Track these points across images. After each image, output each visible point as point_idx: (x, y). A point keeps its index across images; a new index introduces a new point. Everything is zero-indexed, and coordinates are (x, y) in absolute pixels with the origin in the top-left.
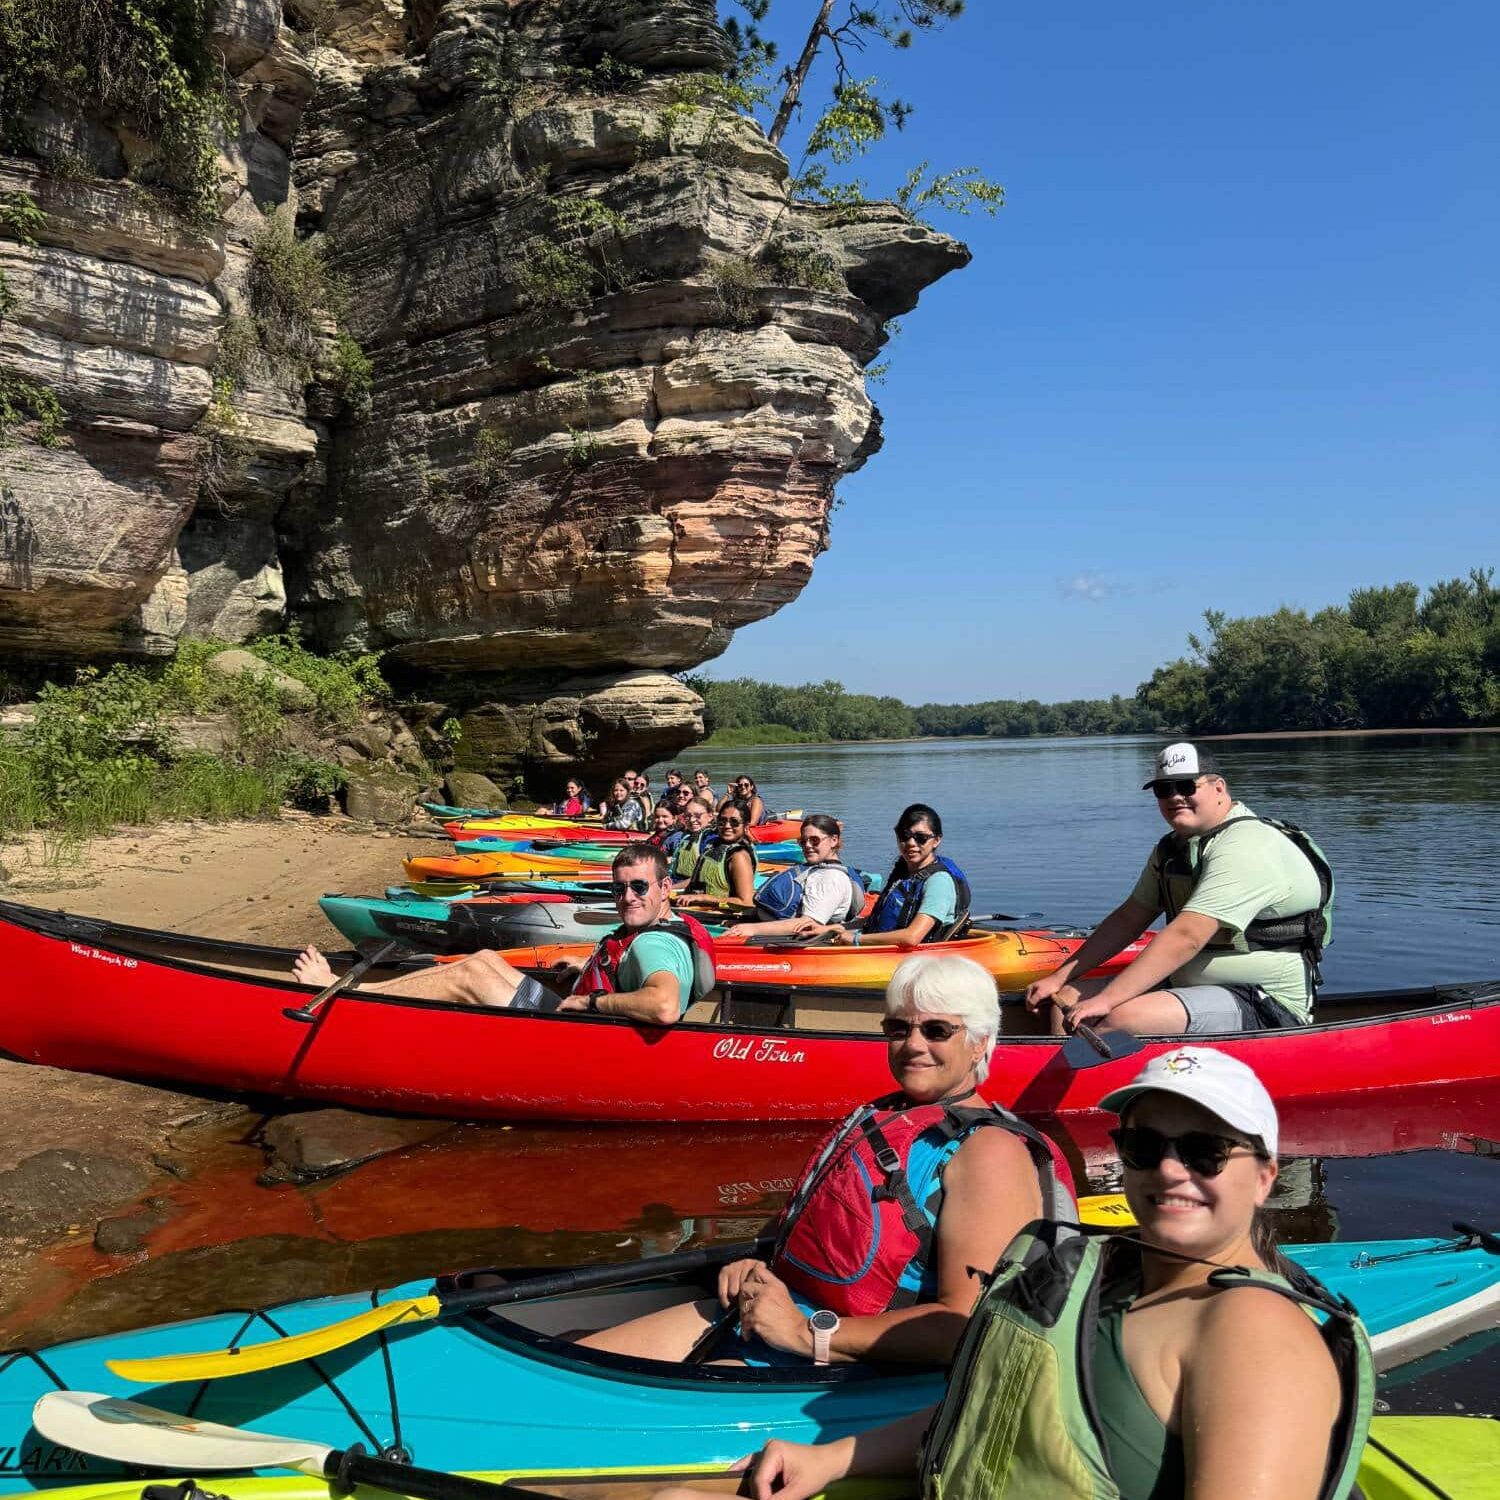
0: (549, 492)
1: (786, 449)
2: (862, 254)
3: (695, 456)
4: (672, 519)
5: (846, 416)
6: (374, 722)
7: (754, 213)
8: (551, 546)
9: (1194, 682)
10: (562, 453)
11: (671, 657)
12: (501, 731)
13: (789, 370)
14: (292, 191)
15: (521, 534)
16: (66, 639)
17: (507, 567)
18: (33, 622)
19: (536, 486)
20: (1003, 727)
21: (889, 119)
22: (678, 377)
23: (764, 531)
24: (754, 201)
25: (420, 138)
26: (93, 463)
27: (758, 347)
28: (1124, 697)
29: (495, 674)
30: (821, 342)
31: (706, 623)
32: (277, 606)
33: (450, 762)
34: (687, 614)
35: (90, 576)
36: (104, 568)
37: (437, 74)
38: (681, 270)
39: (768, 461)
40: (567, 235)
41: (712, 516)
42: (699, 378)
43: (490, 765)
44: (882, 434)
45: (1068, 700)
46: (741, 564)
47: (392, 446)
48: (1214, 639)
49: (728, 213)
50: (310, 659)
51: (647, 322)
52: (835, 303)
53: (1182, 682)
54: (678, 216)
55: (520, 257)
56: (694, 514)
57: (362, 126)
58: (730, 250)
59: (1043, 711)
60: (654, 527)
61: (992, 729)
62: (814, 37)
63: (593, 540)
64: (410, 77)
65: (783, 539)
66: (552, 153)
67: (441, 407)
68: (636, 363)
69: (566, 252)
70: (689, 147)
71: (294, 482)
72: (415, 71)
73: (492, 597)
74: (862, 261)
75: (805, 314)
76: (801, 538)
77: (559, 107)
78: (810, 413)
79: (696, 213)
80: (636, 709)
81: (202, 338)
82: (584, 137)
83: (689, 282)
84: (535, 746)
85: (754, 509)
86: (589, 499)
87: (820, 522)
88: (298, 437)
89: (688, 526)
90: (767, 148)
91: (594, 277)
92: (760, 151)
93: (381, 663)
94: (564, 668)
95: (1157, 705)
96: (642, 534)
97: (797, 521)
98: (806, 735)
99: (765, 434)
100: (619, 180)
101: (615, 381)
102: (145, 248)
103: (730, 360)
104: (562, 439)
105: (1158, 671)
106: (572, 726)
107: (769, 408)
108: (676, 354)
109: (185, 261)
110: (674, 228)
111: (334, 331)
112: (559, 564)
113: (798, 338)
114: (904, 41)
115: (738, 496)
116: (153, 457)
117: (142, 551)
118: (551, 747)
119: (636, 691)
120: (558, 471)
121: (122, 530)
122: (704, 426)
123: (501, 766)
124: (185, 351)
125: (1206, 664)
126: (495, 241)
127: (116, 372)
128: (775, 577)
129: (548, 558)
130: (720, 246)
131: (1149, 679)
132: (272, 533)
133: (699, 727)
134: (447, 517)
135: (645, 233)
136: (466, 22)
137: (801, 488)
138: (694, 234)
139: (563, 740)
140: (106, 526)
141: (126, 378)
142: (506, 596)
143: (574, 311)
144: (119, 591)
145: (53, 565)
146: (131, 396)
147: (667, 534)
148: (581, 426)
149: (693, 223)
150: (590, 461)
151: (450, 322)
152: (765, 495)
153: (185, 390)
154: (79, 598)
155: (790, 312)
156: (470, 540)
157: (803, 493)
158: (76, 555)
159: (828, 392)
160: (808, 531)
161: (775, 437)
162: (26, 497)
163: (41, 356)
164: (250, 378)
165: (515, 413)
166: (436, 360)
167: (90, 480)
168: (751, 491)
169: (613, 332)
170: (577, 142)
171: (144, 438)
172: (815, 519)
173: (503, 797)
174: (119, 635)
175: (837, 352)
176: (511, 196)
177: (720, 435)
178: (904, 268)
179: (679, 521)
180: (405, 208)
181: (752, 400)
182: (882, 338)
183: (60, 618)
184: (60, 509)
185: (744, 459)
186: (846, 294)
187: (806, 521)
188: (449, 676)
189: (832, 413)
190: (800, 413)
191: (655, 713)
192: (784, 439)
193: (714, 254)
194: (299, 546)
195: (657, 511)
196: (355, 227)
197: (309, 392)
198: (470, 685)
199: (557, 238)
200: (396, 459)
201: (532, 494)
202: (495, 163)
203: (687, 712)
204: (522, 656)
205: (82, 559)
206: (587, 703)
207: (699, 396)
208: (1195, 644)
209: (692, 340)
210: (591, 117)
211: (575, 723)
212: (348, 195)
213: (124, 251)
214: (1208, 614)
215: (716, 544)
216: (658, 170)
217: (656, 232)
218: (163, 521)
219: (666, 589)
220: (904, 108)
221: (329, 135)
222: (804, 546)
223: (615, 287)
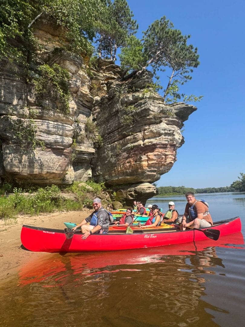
0: (127, 154)
1: (167, 142)
2: (177, 110)
3: (150, 145)
4: (147, 156)
5: (177, 137)
6: (104, 193)
7: (158, 106)
8: (128, 162)
9: (240, 184)
10: (129, 147)
11: (149, 180)
12: (122, 194)
13: (166, 129)
14: (92, 115)
15: (123, 161)
16: (53, 182)
17: (121, 167)
18: (47, 179)
19: (126, 153)
20: (209, 191)
21: (181, 97)
22: (147, 133)
23: (164, 157)
24: (158, 104)
25: (108, 105)
26: (54, 153)
27: (160, 126)
28: (228, 186)
29: (122, 184)
30: (171, 125)
31: (155, 173)
32: (91, 176)
33: (115, 199)
34: (151, 172)
35: (54, 171)
36: (56, 170)
37: (110, 95)
38: (146, 116)
39: (163, 145)
40: (129, 114)
41: (154, 155)
42: (150, 132)
43: (120, 200)
44: (184, 140)
45: (219, 187)
46: (160, 163)
47: (106, 150)
48: (242, 177)
49: (155, 106)
50: (95, 184)
51: (141, 125)
52: (173, 118)
53: (238, 184)
54: (146, 107)
55: (122, 119)
56: (151, 155)
57: (101, 105)
58: (155, 112)
59: (216, 189)
60: (144, 157)
61: (208, 192)
62: (169, 85)
63: (134, 161)
64: (107, 97)
65: (167, 158)
66: (126, 102)
67: (112, 143)
68: (140, 131)
69: (129, 116)
70: (147, 98)
71: (92, 157)
72: (107, 96)
73: (120, 172)
74: (178, 111)
75: (168, 120)
76: (171, 158)
77: (127, 96)
78: (170, 136)
79: (148, 106)
80: (143, 189)
81: (70, 133)
82: (131, 99)
83: (148, 117)
84: (127, 196)
85: (162, 153)
86: (133, 154)
87: (174, 155)
88: (92, 150)
89: (150, 157)
90: (160, 96)
91: (133, 119)
92: (159, 97)
93: (105, 184)
94: (132, 183)
95: (234, 187)
96: (142, 159)
97: (170, 155)
98: (180, 194)
99: (162, 140)
100: (136, 104)
101: (137, 135)
102: (60, 119)
103: (156, 129)
104: (129, 145)
105: (234, 182)
106: (133, 193)
107: (163, 136)
108: (147, 129)
109: (67, 121)
110: (145, 109)
111: (98, 135)
112: (129, 166)
113: (168, 124)
114: (183, 84)
115: (158, 151)
116: (63, 152)
117: (63, 167)
118: (130, 197)
119: (143, 186)
120: (129, 151)
121: (59, 164)
122: (152, 140)
123: (122, 200)
124: (67, 135)
125: (241, 181)
126: (119, 117)
127: (56, 139)
128: (167, 165)
129: (128, 165)
130: (153, 111)
131: (232, 183)
132: (90, 165)
133: (155, 192)
134: (113, 160)
135: (140, 111)
136: (114, 87)
137: (170, 149)
138: (148, 109)
139: (131, 195)
140: (56, 163)
141: (58, 140)
142: (122, 171)
143: (130, 125)
144: (59, 174)
145: (48, 170)
146: (59, 142)
147: (147, 158)
148: (132, 143)
149: (148, 108)
150: (134, 148)
151: (113, 130)
152: (163, 150)
153: (68, 141)
154: (53, 175)
155: (165, 120)
156: (116, 163)
157: (170, 150)
158: (52, 168)
159: (173, 132)
160: (172, 156)
161: (164, 140)
162: (43, 159)
163: (44, 137)
164: (85, 142)
165: (122, 142)
166: (111, 136)
167: (54, 156)
168: (161, 150)
169: (136, 127)
170: (130, 100)
171: (62, 149)
172: (173, 154)
173: (122, 205)
174: (61, 181)
175: (174, 126)
176: (121, 110)
177: (154, 141)
178: (185, 112)
179: (148, 156)
180: (106, 115)
181: (160, 135)
182: (183, 125)
183: (51, 178)
184: (48, 161)
185: (159, 145)
186: (175, 116)
187: (172, 155)
188: (114, 185)
189: (174, 136)
190: (169, 136)
191: (147, 190)
192: (166, 141)
193: (152, 113)
194: (94, 167)
195: (145, 155)
196: (100, 120)
197: (94, 143)
198: (118, 187)
199: (127, 115)
200: (106, 152)
201: (125, 154)
202: (119, 106)
203: (152, 190)
204: (125, 181)
205: (53, 169)
206: (135, 189)
207: (151, 135)
208: (239, 178)
209: (149, 126)
210: (132, 96)
211: (133, 192)
212: (99, 115)
213: (57, 120)
214: (240, 173)
215: (155, 160)
216: (142, 101)
217: (142, 110)
218: (66, 162)
219: (147, 168)
220: (184, 94)
221: (96, 107)
222: (172, 159)
223: (136, 120)
